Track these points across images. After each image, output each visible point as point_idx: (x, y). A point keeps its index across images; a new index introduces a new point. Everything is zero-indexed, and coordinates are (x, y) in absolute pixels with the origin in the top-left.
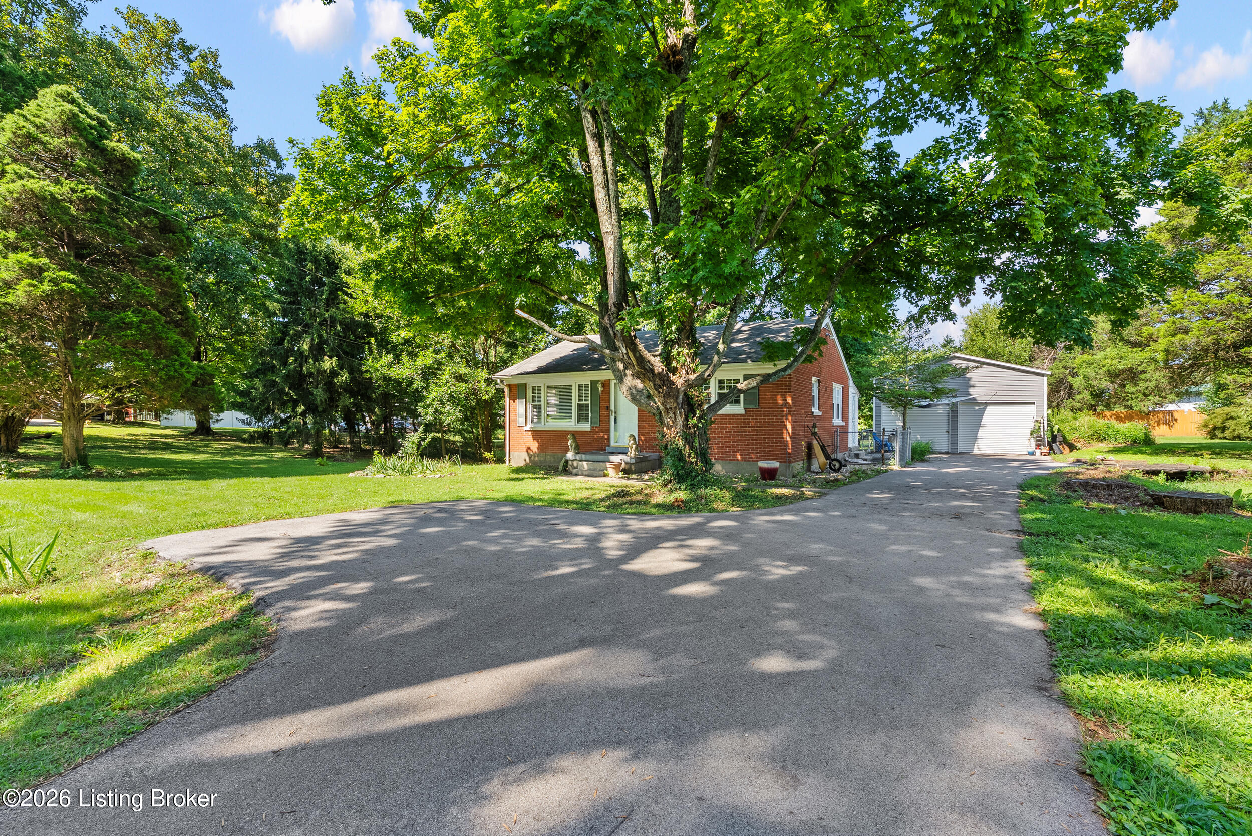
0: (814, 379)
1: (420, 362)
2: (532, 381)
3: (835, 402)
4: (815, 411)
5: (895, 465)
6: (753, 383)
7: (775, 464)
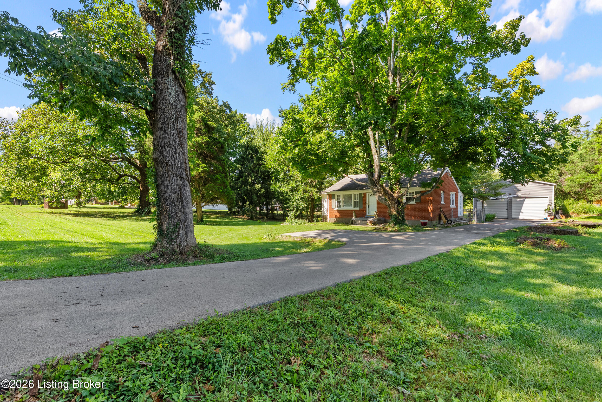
0: (442, 191)
1: (291, 185)
2: (337, 193)
3: (451, 199)
4: (442, 203)
5: (474, 222)
6: (419, 195)
7: (427, 221)
